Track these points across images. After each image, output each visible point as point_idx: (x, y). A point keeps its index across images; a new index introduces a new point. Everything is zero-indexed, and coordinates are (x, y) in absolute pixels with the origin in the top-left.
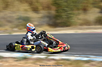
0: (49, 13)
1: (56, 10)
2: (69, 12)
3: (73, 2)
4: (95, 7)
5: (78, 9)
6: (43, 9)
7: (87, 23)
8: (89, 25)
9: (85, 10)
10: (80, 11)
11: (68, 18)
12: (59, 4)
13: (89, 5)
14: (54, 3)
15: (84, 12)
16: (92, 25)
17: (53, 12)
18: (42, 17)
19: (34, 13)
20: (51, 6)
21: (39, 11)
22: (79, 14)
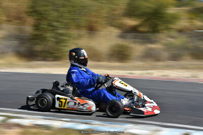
0: (20, 30)
1: (35, 26)
2: (60, 31)
3: (69, 12)
4: (112, 25)
5: (79, 27)
6: (9, 21)
8: (98, 61)
9: (91, 29)
10: (83, 32)
11: (58, 43)
12: (41, 14)
14: (31, 10)
15: (90, 33)
16: (103, 61)
17: (28, 29)
18: (4, 38)
20: (25, 16)
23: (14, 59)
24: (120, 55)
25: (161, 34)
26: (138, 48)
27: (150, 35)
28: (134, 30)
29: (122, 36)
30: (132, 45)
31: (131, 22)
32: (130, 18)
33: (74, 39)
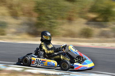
0: (30, 20)
1: (38, 18)
2: (52, 21)
3: (58, 10)
5: (63, 18)
6: (24, 15)
7: (71, 35)
8: (74, 37)
9: (70, 20)
10: (65, 21)
11: (51, 27)
12: (41, 11)
13: (75, 15)
14: (36, 9)
15: (69, 22)
16: (76, 38)
17: (34, 19)
18: (21, 24)
19: (13, 19)
20: (33, 12)
21: (19, 16)
22: (63, 24)
23: (26, 36)
24: (86, 34)
25: (110, 23)
26: (96, 31)
27: (103, 23)
28: (94, 20)
29: (87, 24)
30: (93, 29)
31: (93, 16)
32: (92, 13)
33: (60, 25)
